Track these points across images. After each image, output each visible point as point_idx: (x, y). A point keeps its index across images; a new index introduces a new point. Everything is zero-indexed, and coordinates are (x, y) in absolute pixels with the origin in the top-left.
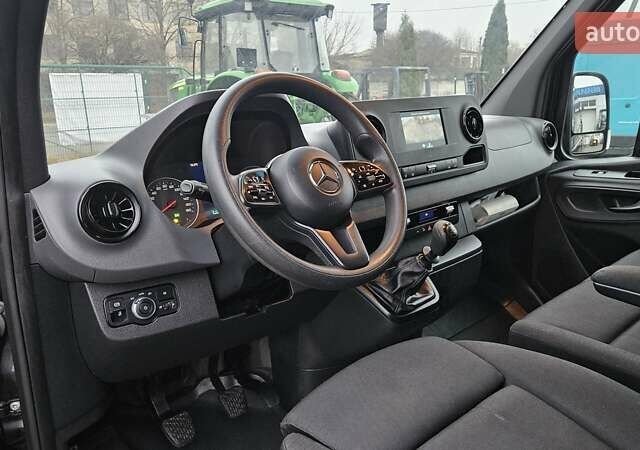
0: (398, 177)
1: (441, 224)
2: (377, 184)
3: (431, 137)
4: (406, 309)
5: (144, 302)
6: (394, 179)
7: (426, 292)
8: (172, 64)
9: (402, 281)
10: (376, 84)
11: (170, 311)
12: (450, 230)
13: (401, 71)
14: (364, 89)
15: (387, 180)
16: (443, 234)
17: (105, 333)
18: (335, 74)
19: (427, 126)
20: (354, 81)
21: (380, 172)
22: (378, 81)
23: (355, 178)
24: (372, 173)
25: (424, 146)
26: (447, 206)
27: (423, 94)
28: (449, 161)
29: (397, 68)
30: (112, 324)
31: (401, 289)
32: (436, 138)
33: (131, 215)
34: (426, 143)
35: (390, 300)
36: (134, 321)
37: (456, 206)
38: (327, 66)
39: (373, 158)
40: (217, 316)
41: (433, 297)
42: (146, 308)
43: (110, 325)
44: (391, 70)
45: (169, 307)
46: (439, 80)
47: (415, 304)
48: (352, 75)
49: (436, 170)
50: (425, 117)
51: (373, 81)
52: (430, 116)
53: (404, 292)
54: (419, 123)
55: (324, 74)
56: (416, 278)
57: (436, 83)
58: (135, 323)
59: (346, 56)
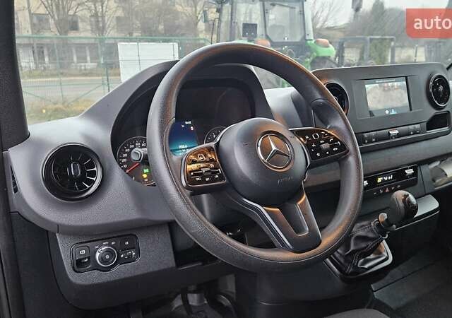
0: (354, 144)
1: (400, 194)
2: (332, 152)
3: (396, 104)
4: (357, 271)
5: (108, 251)
6: (350, 146)
7: (380, 254)
8: (201, 36)
9: (355, 244)
10: (350, 49)
11: (130, 260)
12: (409, 201)
13: (371, 40)
14: (340, 54)
15: (343, 147)
16: (401, 204)
17: (70, 277)
18: (317, 42)
19: (391, 92)
20: (332, 48)
21: (336, 140)
22: (352, 47)
23: (308, 146)
24: (326, 141)
25: (387, 112)
26: (407, 169)
27: (389, 62)
28: (411, 127)
29: (368, 38)
30: (77, 270)
31: (353, 252)
32: (399, 105)
33: (94, 174)
34: (390, 110)
35: (342, 260)
36: (97, 268)
37: (415, 169)
38: (311, 36)
39: (328, 124)
40: (174, 265)
41: (387, 259)
42: (107, 257)
43: (74, 270)
44: (364, 39)
45: (130, 256)
46: (402, 47)
47: (366, 266)
48: (331, 43)
49: (398, 135)
50: (390, 84)
51: (348, 47)
52: (395, 84)
53: (357, 255)
54: (384, 90)
55: (309, 42)
56: (370, 243)
57: (399, 49)
58: (98, 269)
59: (329, 29)
